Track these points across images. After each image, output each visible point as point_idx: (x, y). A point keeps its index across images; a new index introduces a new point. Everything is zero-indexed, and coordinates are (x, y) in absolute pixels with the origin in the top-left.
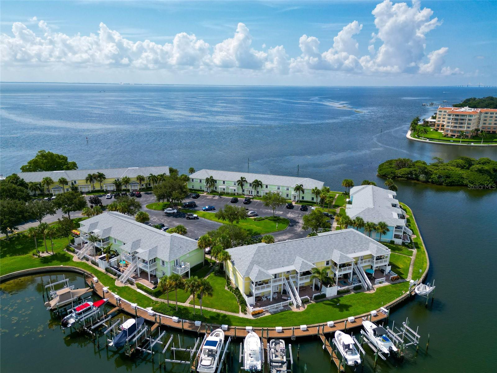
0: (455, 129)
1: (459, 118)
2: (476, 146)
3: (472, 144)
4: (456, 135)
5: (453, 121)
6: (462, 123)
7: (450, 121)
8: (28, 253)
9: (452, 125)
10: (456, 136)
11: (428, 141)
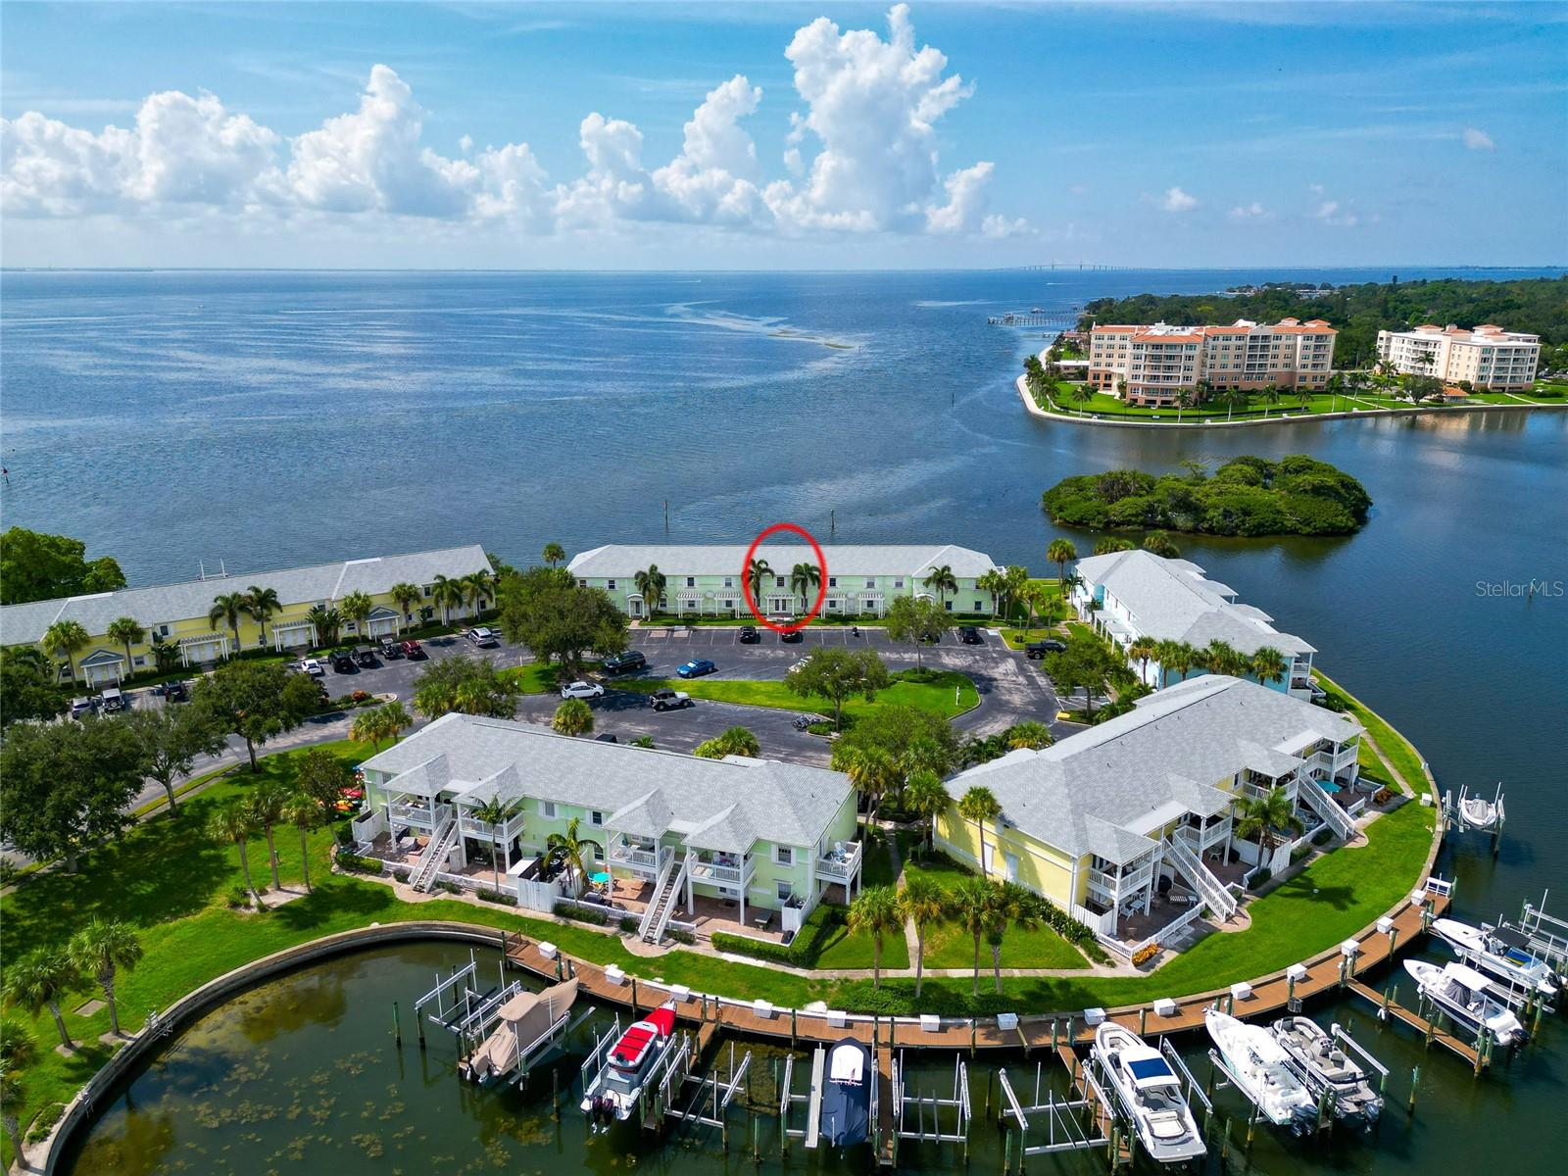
0: (1153, 384)
1: (1163, 352)
2: (1218, 427)
3: (1208, 422)
4: (1159, 400)
5: (1147, 363)
6: (1169, 368)
7: (1141, 362)
8: (206, 905)
9: (1146, 373)
10: (1159, 403)
11: (1095, 419)
